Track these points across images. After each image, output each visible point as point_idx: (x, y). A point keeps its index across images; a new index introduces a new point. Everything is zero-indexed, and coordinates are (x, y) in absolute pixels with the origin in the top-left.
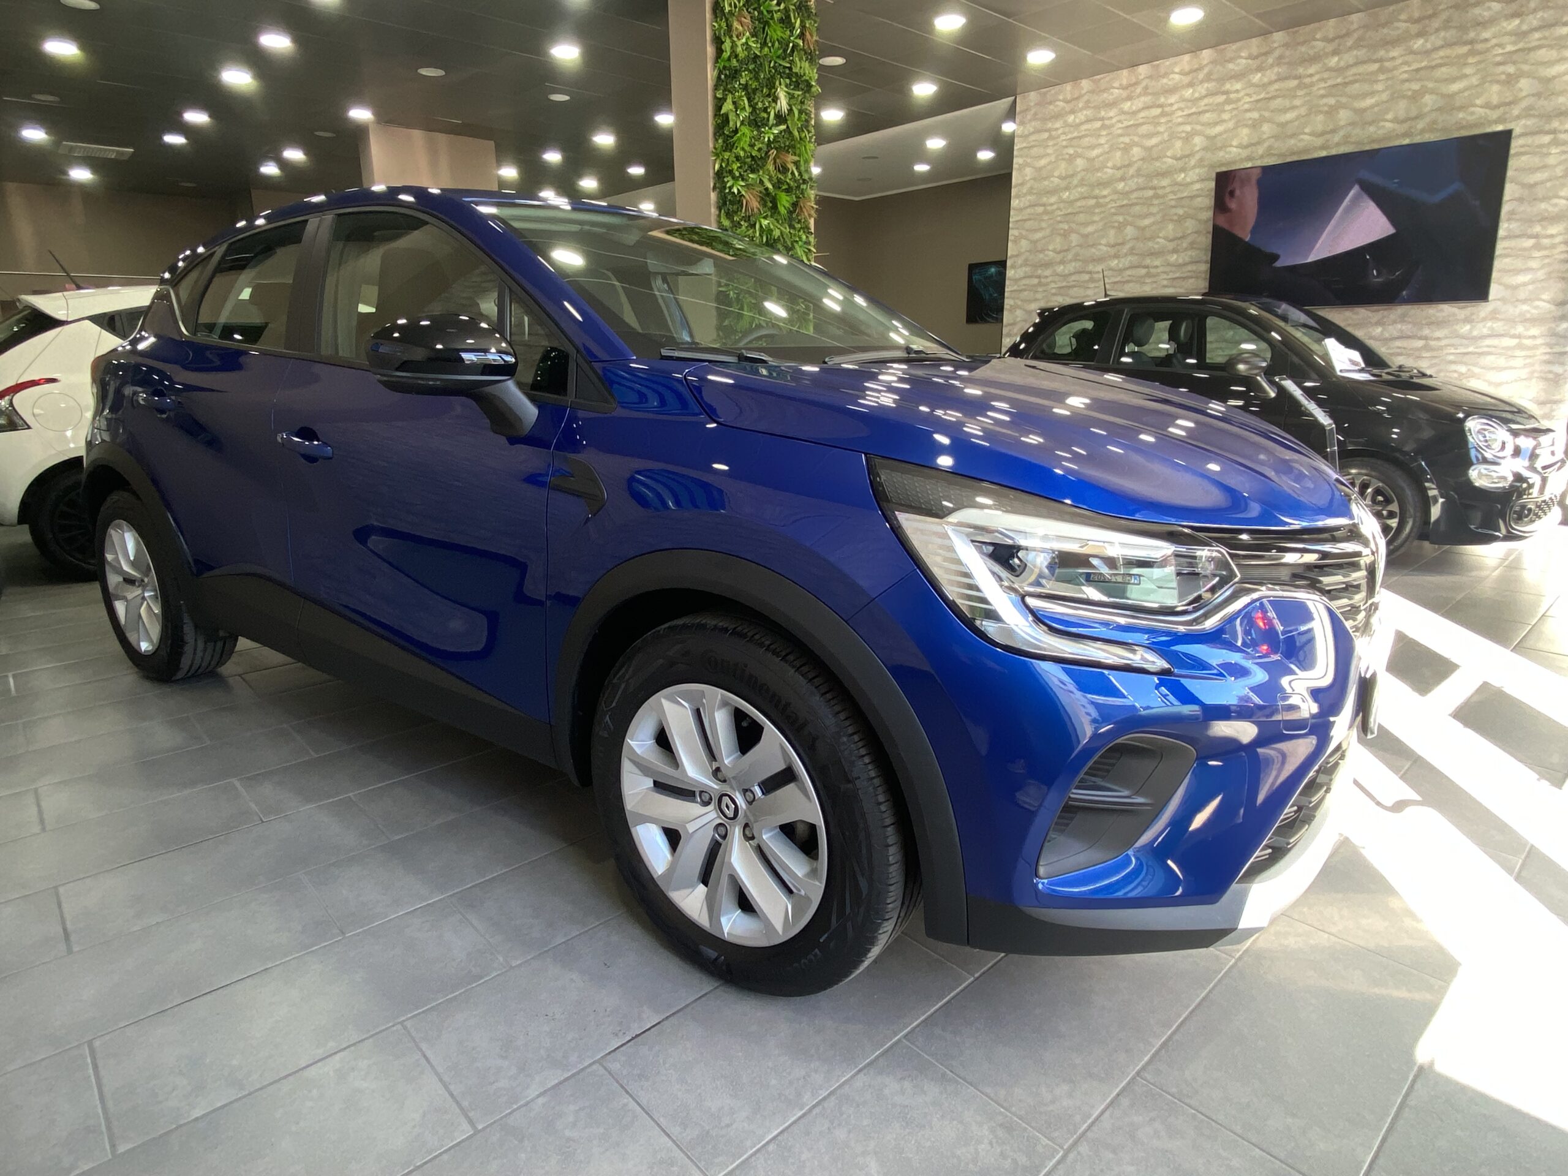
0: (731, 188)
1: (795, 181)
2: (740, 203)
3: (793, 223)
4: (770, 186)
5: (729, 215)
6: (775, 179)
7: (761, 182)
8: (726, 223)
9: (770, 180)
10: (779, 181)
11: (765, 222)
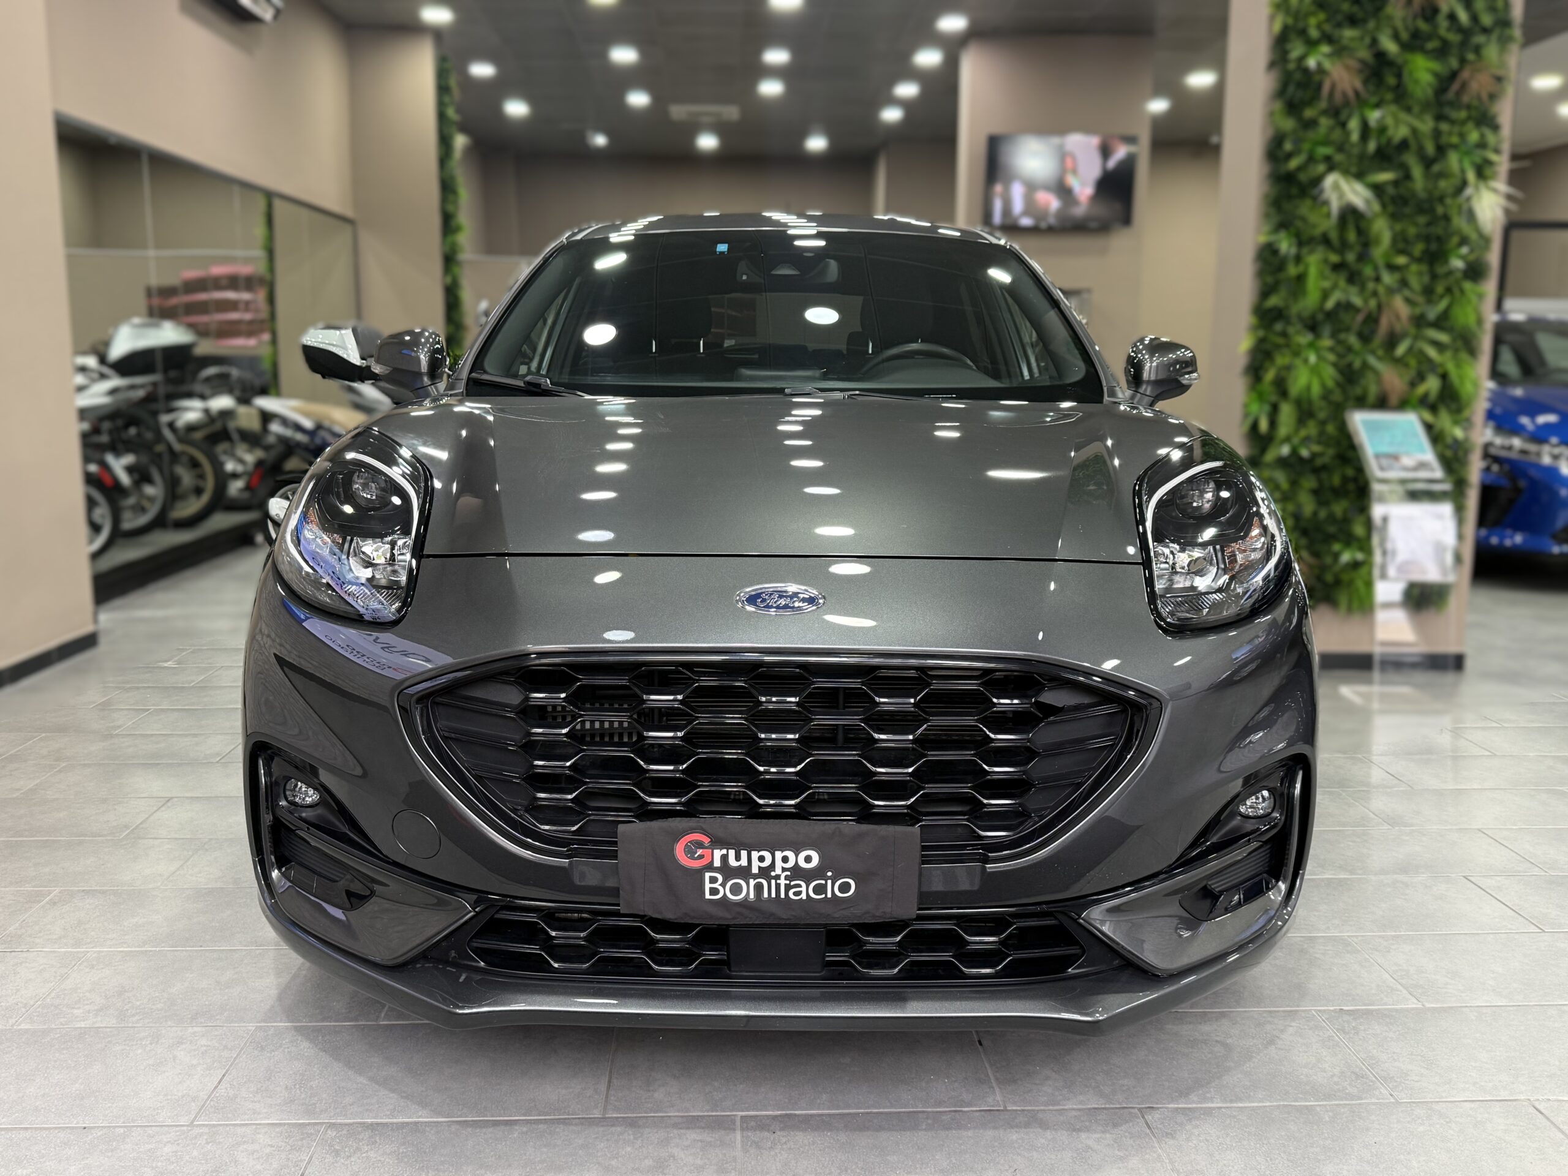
0: (1302, 59)
1: (1461, 30)
2: (1319, 86)
3: (1447, 111)
4: (1390, 46)
5: (1293, 108)
6: (1405, 36)
7: (1374, 42)
8: (1288, 124)
9: (1396, 37)
10: (1416, 35)
11: (1374, 116)
